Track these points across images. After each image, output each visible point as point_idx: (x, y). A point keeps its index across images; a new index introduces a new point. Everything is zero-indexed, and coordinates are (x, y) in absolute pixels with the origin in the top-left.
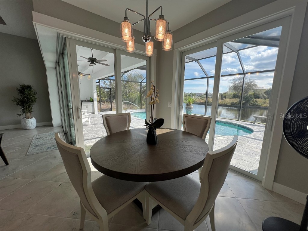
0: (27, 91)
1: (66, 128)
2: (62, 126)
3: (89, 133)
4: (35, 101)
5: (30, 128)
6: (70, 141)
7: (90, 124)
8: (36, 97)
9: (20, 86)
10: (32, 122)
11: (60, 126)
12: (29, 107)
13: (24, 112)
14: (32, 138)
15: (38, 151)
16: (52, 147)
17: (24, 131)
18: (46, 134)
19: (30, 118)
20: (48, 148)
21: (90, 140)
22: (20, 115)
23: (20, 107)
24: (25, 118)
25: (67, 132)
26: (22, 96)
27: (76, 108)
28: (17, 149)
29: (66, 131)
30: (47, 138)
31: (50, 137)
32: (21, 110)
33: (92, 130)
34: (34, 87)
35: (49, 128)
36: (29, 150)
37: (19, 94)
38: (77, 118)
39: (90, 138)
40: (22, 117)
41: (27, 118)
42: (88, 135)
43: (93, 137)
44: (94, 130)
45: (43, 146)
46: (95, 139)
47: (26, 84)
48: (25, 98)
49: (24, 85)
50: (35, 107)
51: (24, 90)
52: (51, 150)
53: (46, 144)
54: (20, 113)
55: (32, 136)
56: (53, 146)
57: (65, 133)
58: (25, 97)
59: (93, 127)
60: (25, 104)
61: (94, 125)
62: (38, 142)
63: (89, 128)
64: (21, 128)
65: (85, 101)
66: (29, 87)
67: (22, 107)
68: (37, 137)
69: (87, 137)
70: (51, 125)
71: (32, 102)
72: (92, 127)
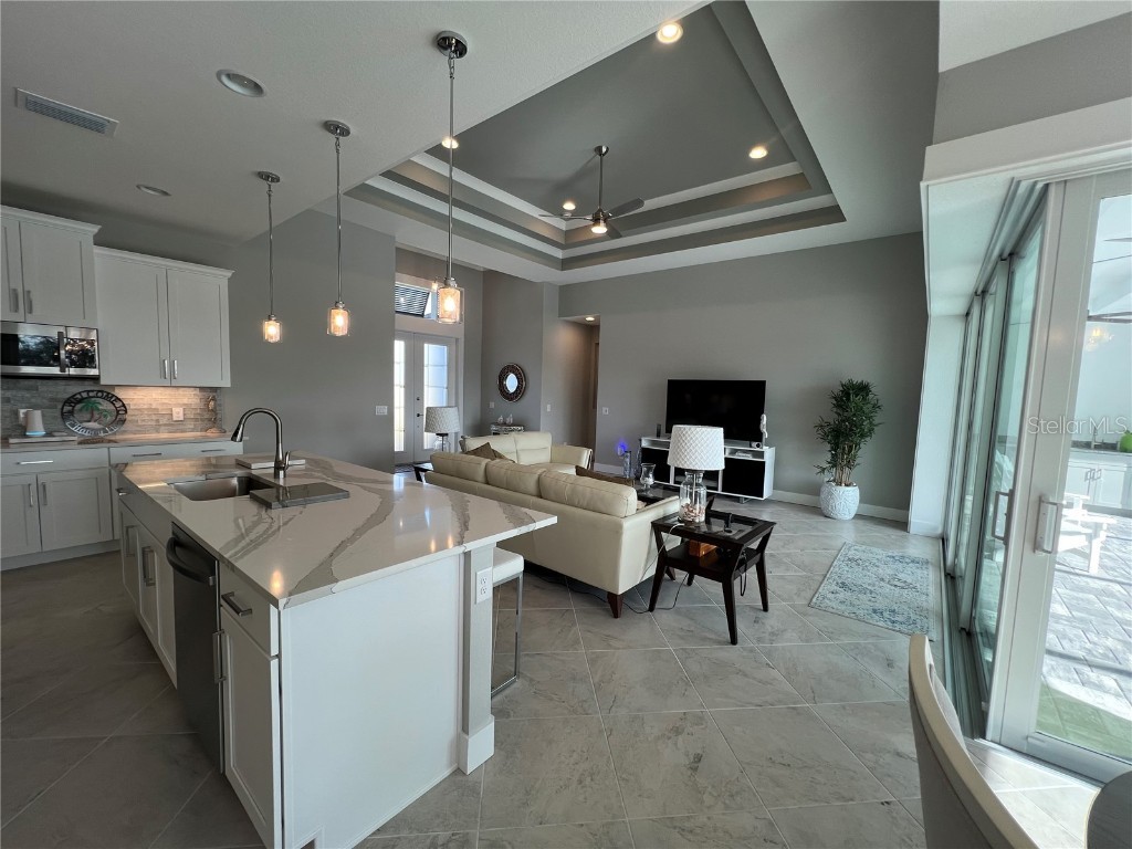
0: (856, 399)
1: (956, 555)
2: (944, 540)
3: (1082, 620)
4: (871, 430)
5: (839, 517)
6: (964, 623)
7: (1094, 570)
8: (876, 421)
9: (843, 385)
10: (847, 499)
11: (936, 538)
12: (851, 448)
13: (834, 463)
14: (834, 552)
15: (843, 607)
16: (886, 614)
17: (822, 519)
18: (881, 553)
19: (846, 485)
20: (875, 611)
21: (1078, 667)
22: (824, 470)
23: (828, 447)
24: (834, 481)
25: (958, 573)
26: (839, 414)
27: (1034, 497)
28: (795, 571)
29: (954, 565)
30: (881, 571)
31: (890, 572)
32: (829, 457)
33: (1106, 616)
34: (878, 390)
35: (894, 534)
36: (820, 590)
37: (835, 410)
38: (1028, 546)
39: (1081, 654)
40: (827, 477)
41: (837, 485)
42: (1071, 632)
43: (1105, 656)
44: (1118, 614)
45: (861, 596)
46: (1114, 676)
47: (857, 379)
48: (844, 421)
49: (850, 381)
50: (867, 453)
51: (848, 399)
52: (881, 624)
53: (871, 592)
54: (825, 465)
55: (839, 543)
56: (894, 611)
57: (947, 575)
58: (848, 419)
59: (1111, 595)
60: (842, 439)
61: (1119, 583)
62: (850, 574)
63: (1082, 590)
64: (817, 509)
65: (1087, 445)
66: (863, 389)
67: (832, 449)
68: (851, 554)
69: (1062, 636)
70: (902, 525)
71: (863, 436)
72: (1104, 592)
